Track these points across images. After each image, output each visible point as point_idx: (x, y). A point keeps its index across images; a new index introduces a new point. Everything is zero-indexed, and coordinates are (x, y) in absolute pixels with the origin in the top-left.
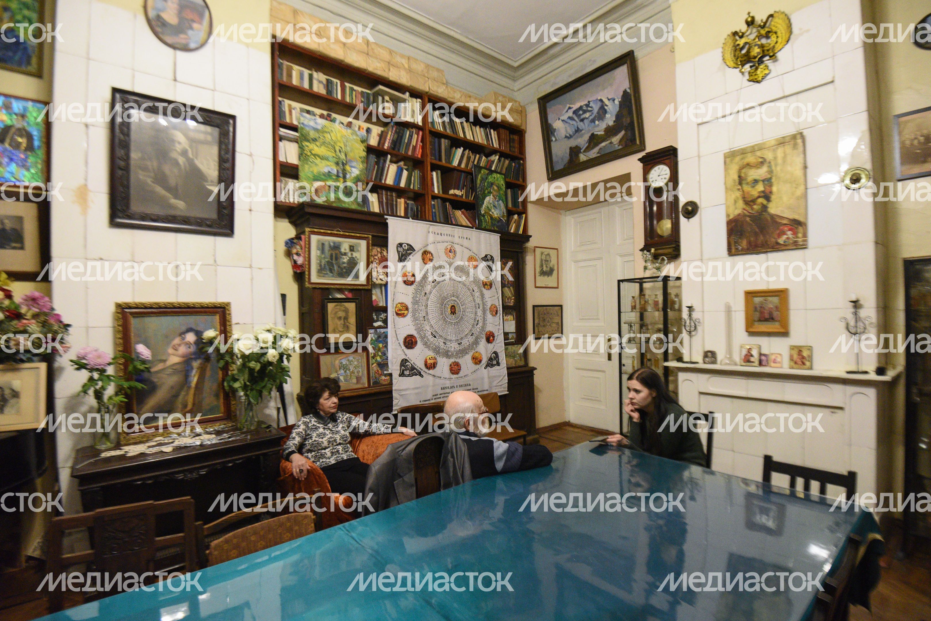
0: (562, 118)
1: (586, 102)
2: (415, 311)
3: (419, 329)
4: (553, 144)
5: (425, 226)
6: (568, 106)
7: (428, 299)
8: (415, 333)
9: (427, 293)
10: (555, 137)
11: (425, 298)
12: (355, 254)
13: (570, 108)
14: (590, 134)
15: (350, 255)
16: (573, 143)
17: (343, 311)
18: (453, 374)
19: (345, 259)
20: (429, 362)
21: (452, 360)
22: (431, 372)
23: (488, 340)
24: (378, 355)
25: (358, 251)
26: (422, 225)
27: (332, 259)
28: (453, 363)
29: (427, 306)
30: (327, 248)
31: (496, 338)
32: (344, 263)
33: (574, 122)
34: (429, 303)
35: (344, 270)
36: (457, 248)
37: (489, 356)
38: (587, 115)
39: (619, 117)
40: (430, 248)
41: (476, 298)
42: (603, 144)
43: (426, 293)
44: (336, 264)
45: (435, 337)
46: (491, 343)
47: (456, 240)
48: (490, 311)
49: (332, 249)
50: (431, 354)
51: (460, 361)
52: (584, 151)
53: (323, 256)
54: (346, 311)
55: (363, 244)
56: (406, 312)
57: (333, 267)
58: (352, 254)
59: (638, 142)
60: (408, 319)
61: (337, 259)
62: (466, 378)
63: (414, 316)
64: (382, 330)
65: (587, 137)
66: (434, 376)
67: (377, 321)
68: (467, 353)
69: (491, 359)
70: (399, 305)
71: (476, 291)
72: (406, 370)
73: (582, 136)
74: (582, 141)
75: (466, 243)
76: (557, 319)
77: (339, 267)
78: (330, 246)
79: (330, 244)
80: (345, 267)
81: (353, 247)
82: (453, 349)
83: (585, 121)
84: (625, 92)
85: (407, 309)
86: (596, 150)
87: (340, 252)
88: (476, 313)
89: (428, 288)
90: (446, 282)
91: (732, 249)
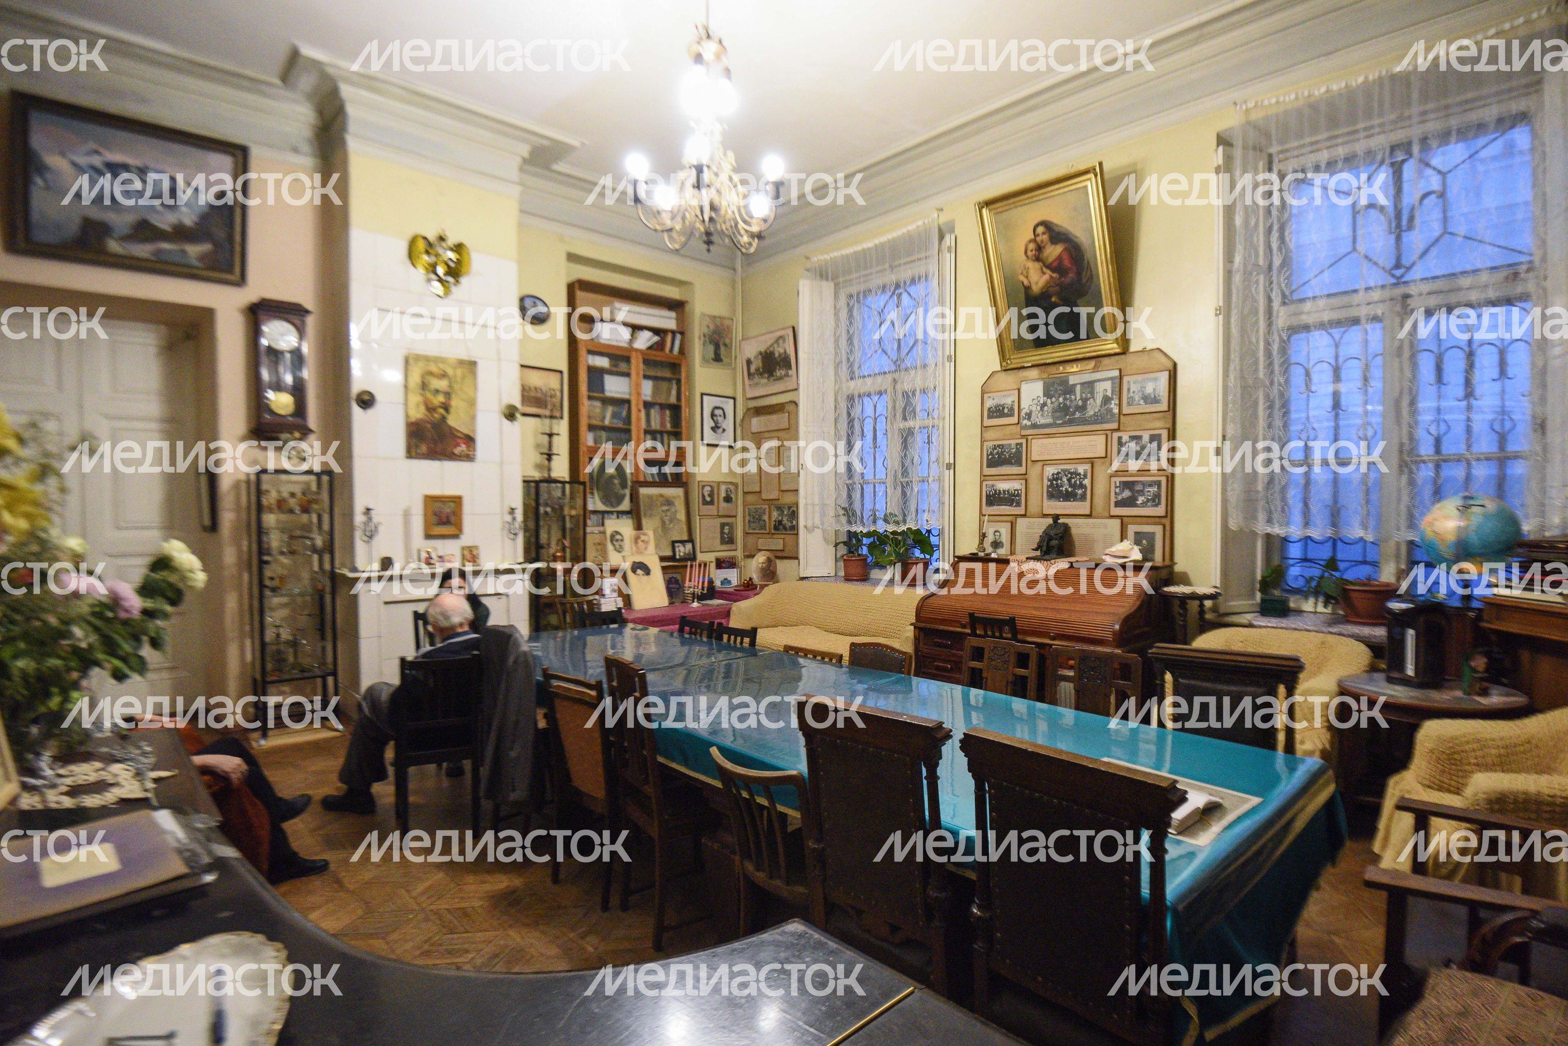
0: (74, 158)
6: (94, 146)
13: (97, 152)
14: (138, 217)
42: (165, 246)
52: (120, 239)
59: (236, 272)
74: (119, 220)
86: (149, 247)
91: (412, 452)
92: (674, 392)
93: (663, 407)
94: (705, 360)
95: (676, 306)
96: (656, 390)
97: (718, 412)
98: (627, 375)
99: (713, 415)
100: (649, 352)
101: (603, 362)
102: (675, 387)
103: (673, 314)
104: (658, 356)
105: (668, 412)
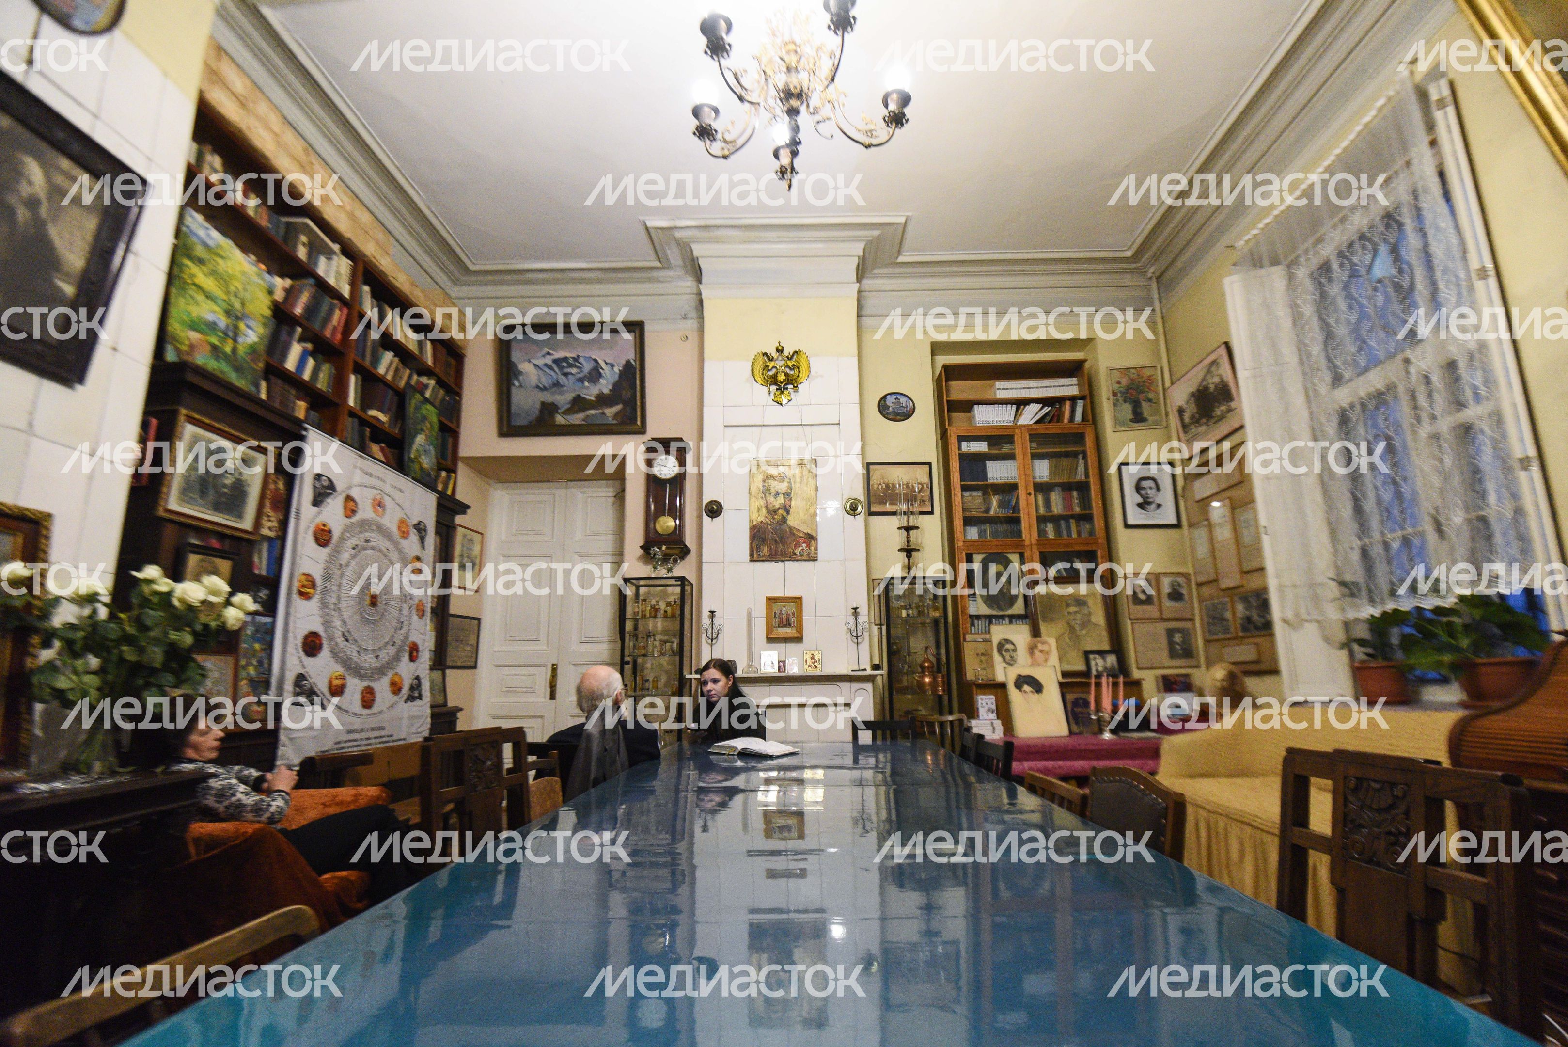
0: (536, 362)
1: (574, 355)
2: (324, 592)
3: (327, 624)
4: (514, 391)
5: (351, 455)
6: (547, 350)
7: (343, 574)
8: (320, 630)
9: (344, 564)
10: (519, 381)
11: (340, 573)
13: (549, 354)
14: (574, 395)
15: (237, 474)
16: (548, 397)
18: (365, 707)
19: (229, 480)
20: (335, 683)
21: (366, 684)
22: (336, 701)
23: (412, 659)
24: (253, 664)
26: (349, 453)
28: (366, 689)
29: (339, 586)
31: (421, 655)
33: (552, 373)
34: (345, 581)
35: (223, 499)
36: (387, 501)
37: (411, 683)
38: (574, 371)
39: (616, 386)
40: (355, 493)
42: (592, 412)
43: (341, 566)
44: (213, 484)
45: (347, 640)
46: (414, 662)
47: (388, 489)
48: (417, 610)
50: (339, 670)
51: (376, 686)
52: (564, 413)
56: (312, 592)
57: (208, 489)
58: (241, 474)
59: (639, 423)
60: (313, 604)
62: (380, 717)
63: (322, 599)
64: (265, 620)
65: (569, 397)
66: (339, 709)
68: (384, 674)
69: (412, 689)
70: (304, 577)
72: (300, 694)
73: (562, 393)
74: (563, 399)
75: (398, 495)
76: (473, 641)
77: (216, 490)
80: (225, 494)
82: (367, 666)
83: (570, 377)
84: (628, 363)
85: (314, 586)
86: (581, 415)
88: (401, 610)
89: (345, 556)
90: (369, 552)
91: (755, 556)
92: (1081, 469)
93: (1067, 487)
94: (1119, 424)
95: (1073, 369)
96: (1054, 470)
97: (1145, 484)
98: (1011, 457)
99: (1138, 488)
100: (1038, 426)
101: (980, 447)
102: (1081, 462)
103: (1074, 381)
104: (1054, 428)
105: (1075, 494)
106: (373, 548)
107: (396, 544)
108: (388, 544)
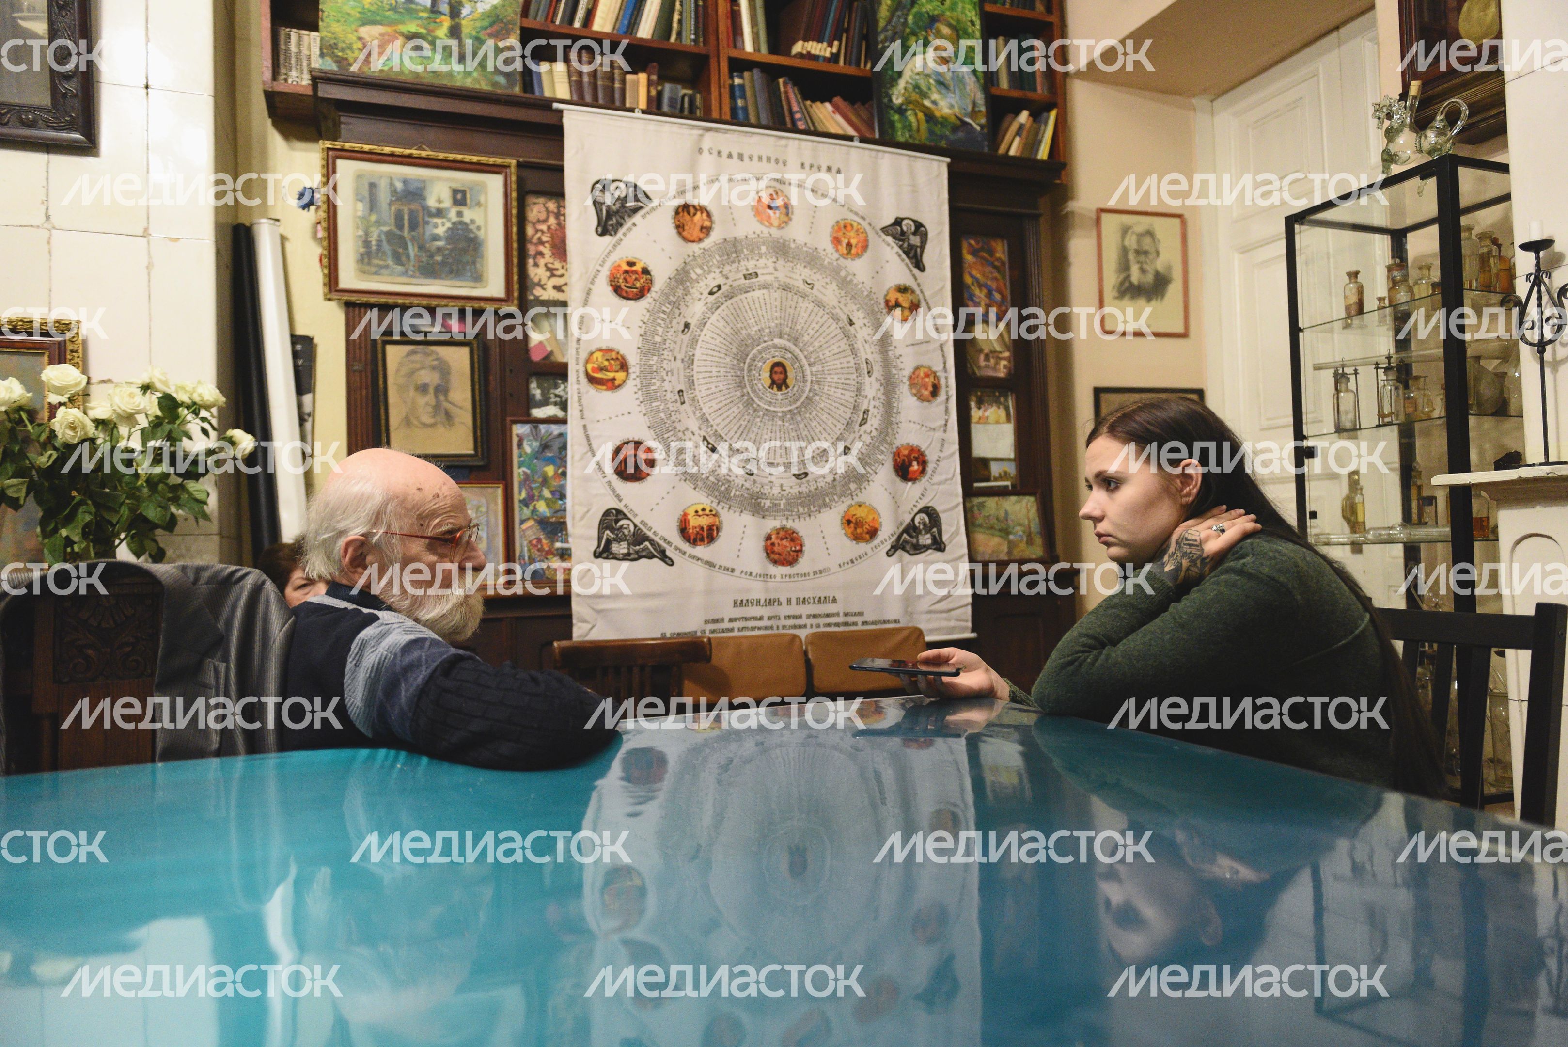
2: (648, 374)
3: (662, 427)
5: (686, 131)
7: (694, 342)
8: (648, 438)
9: (693, 322)
11: (686, 338)
12: (468, 215)
15: (453, 214)
17: (434, 368)
18: (775, 562)
19: (441, 227)
20: (694, 522)
21: (772, 524)
22: (700, 551)
23: (904, 474)
24: (541, 497)
25: (479, 204)
26: (675, 128)
27: (400, 225)
28: (778, 531)
29: (690, 361)
30: (384, 196)
31: (930, 468)
32: (436, 238)
34: (698, 352)
35: (439, 258)
37: (907, 519)
41: (859, 345)
43: (687, 326)
44: (413, 239)
46: (914, 480)
48: (912, 385)
49: (398, 199)
50: (700, 499)
51: (801, 527)
53: (373, 218)
54: (443, 369)
55: (494, 185)
56: (620, 376)
57: (405, 247)
58: (460, 214)
60: (628, 396)
61: (413, 226)
62: (822, 580)
63: (645, 385)
64: (555, 429)
66: (710, 564)
67: (545, 403)
68: (825, 505)
69: (911, 529)
70: (599, 355)
71: (858, 323)
72: (619, 540)
77: (421, 248)
78: (394, 192)
79: (392, 184)
80: (439, 249)
81: (464, 193)
82: (776, 491)
85: (624, 366)
87: (425, 209)
88: (859, 390)
89: (695, 310)
90: (757, 294)
106: (765, 286)
107: (834, 272)
108: (807, 273)
